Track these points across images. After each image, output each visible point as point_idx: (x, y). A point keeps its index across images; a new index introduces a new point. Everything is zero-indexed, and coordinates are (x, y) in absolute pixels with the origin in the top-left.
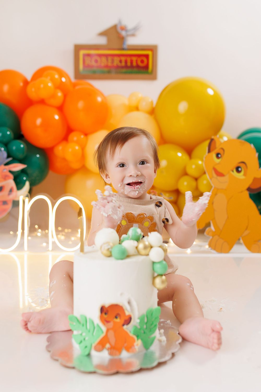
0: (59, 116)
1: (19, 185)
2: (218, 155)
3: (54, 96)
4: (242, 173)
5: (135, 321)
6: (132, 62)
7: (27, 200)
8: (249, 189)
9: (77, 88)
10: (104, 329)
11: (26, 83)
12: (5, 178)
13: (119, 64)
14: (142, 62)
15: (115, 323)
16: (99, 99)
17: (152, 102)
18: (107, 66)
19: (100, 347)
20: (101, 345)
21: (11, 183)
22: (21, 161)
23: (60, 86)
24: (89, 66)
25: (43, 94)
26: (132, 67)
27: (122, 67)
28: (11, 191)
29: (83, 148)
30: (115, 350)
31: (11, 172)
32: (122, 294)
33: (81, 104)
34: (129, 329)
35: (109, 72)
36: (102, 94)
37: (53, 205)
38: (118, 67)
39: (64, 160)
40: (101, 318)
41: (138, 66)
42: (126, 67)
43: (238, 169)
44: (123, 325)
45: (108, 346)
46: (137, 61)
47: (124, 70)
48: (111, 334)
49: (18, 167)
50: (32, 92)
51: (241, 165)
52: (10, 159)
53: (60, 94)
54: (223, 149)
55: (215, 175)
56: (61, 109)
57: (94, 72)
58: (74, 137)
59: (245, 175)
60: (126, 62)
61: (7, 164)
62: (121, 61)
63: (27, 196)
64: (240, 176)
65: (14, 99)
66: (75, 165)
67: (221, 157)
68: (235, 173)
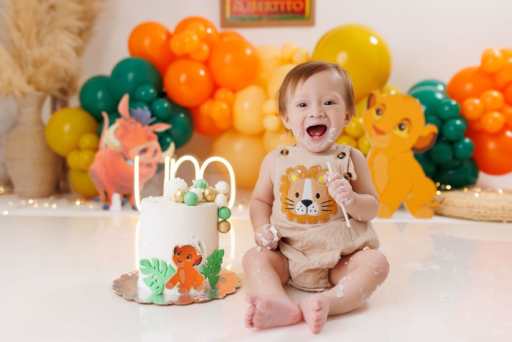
0: (205, 71)
1: (164, 147)
2: (378, 112)
3: (199, 50)
4: (406, 131)
5: (204, 261)
6: (286, 6)
7: (173, 160)
8: (413, 149)
9: (225, 39)
10: (176, 268)
11: (169, 36)
12: (149, 139)
13: (271, 9)
14: (298, 5)
15: (186, 263)
16: (248, 52)
17: (307, 54)
18: (257, 12)
19: (172, 284)
20: (172, 283)
21: (155, 144)
22: (165, 121)
23: (206, 39)
24: (237, 13)
25: (188, 48)
26: (286, 12)
27: (275, 13)
28: (156, 152)
29: (231, 106)
30: (184, 288)
31: (155, 133)
32: (193, 237)
33: (228, 58)
34: (198, 268)
35: (260, 19)
36: (251, 46)
37: (200, 165)
38: (270, 13)
39: (211, 119)
40: (174, 258)
41: (293, 12)
42: (279, 12)
43: (401, 127)
44: (194, 265)
45: (178, 283)
46: (291, 6)
47: (277, 16)
48: (182, 272)
49: (162, 127)
50: (176, 46)
51: (405, 122)
52: (154, 119)
53: (205, 48)
54: (384, 105)
55: (374, 133)
56: (206, 64)
57: (243, 19)
58: (221, 94)
59: (409, 132)
60: (279, 6)
61: (151, 124)
62: (273, 6)
63: (173, 157)
64: (404, 134)
65: (156, 54)
66: (222, 125)
67: (382, 114)
68: (398, 131)
